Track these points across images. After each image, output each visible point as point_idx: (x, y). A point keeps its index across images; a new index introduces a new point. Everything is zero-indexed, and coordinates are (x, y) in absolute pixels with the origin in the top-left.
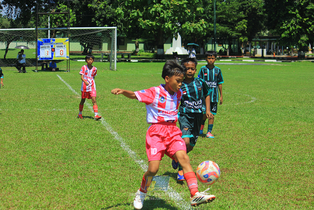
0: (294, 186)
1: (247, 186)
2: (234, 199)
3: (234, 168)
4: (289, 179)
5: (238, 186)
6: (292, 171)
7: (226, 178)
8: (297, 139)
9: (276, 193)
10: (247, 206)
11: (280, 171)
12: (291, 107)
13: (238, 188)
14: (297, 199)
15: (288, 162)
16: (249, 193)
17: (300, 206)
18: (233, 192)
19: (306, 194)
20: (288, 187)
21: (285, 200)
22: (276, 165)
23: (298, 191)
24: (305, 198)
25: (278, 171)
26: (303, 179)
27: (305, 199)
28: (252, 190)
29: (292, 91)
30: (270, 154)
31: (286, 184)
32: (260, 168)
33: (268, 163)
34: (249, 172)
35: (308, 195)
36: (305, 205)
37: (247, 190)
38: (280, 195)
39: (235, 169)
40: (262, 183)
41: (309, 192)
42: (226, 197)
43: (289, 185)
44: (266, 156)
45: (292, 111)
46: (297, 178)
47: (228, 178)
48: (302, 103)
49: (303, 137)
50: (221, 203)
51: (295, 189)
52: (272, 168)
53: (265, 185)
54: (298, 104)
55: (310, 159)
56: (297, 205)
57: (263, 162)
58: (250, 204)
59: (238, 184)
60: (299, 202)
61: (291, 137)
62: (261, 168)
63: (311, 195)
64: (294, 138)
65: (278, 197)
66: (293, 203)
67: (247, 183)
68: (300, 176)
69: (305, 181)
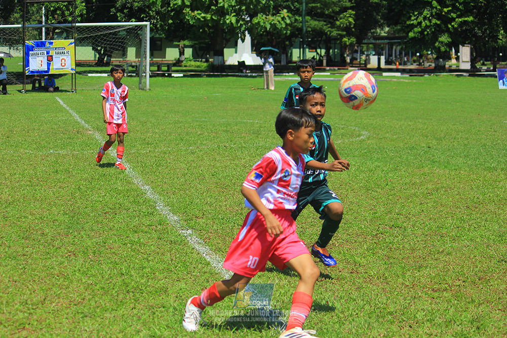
0: (428, 270)
1: (355, 269)
2: (334, 289)
3: (334, 241)
4: (420, 258)
5: (341, 269)
6: (425, 245)
8: (434, 196)
9: (400, 280)
10: (355, 300)
11: (407, 246)
12: (424, 147)
13: (341, 273)
14: (433, 290)
15: (420, 232)
16: (358, 281)
17: (438, 301)
18: (333, 279)
19: (447, 282)
20: (419, 271)
21: (414, 291)
22: (400, 237)
23: (435, 276)
24: (446, 288)
25: (403, 247)
26: (442, 258)
27: (445, 290)
28: (363, 276)
29: (426, 121)
30: (391, 220)
31: (415, 266)
32: (374, 241)
33: (387, 233)
34: (358, 248)
35: (450, 282)
36: (446, 299)
37: (354, 275)
38: (407, 283)
39: (336, 243)
40: (378, 265)
41: (451, 278)
42: (322, 286)
43: (420, 267)
44: (384, 222)
45: (426, 152)
46: (433, 257)
48: (442, 140)
49: (442, 192)
51: (430, 274)
52: (394, 241)
53: (383, 267)
54: (434, 142)
55: (453, 226)
56: (434, 298)
57: (380, 232)
58: (360, 297)
60: (436, 294)
61: (423, 193)
62: (377, 241)
63: (454, 284)
64: (428, 195)
65: (404, 286)
66: (427, 296)
67: (355, 265)
68: (438, 253)
69: (446, 262)
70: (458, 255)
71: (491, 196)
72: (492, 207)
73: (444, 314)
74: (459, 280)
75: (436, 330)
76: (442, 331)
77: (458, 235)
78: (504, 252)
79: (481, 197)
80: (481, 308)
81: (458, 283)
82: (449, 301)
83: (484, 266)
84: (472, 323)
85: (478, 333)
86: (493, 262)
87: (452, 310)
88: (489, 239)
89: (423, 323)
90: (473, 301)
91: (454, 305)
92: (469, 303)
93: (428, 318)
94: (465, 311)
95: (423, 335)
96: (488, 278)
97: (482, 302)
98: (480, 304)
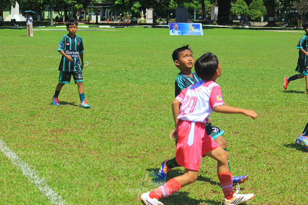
0: (125, 145)
1: (81, 145)
2: (68, 157)
3: (68, 128)
4: (120, 138)
5: (72, 145)
6: (123, 130)
7: (60, 138)
8: (129, 100)
10: (80, 164)
11: (112, 130)
12: (123, 70)
13: (72, 148)
14: (128, 157)
15: (120, 122)
16: (83, 152)
17: (131, 164)
18: (68, 151)
19: (137, 152)
20: (119, 146)
21: (117, 158)
22: (108, 125)
23: (129, 149)
24: (136, 155)
25: (110, 131)
26: (134, 137)
27: (136, 157)
28: (85, 149)
29: (125, 55)
30: (102, 115)
31: (118, 143)
32: (93, 128)
33: (100, 123)
34: (82, 132)
35: (139, 152)
36: (136, 162)
37: (80, 148)
38: (112, 153)
39: (69, 129)
40: (95, 142)
41: (139, 150)
42: (61, 155)
43: (121, 143)
44: (98, 116)
45: (124, 74)
46: (128, 137)
47: (63, 138)
48: (134, 66)
49: (134, 98)
50: (55, 161)
51: (126, 147)
52: (105, 128)
53: (98, 144)
54: (130, 67)
55: (141, 119)
56: (129, 162)
57: (96, 122)
58: (84, 162)
59: (72, 143)
60: (130, 160)
61: (123, 98)
62: (94, 128)
63: (141, 153)
64: (126, 99)
65: (110, 155)
67: (81, 143)
68: (131, 135)
69: (136, 140)
70: (144, 136)
71: (164, 100)
72: (164, 107)
73: (135, 171)
74: (144, 151)
75: (130, 181)
76: (134, 182)
77: (144, 123)
79: (158, 101)
81: (143, 153)
82: (138, 164)
83: (159, 142)
86: (165, 140)
87: (140, 169)
88: (162, 126)
89: (122, 177)
90: (153, 164)
91: (141, 166)
92: (150, 164)
93: (125, 174)
95: (122, 185)
96: (162, 150)
97: (158, 164)
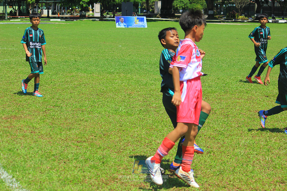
0: (74, 130)
1: (33, 131)
2: (21, 142)
3: (21, 115)
4: (70, 123)
5: (25, 131)
6: (73, 116)
7: (14, 124)
8: (78, 88)
9: (59, 136)
10: (33, 148)
11: (62, 117)
12: (73, 61)
13: (25, 133)
14: (77, 142)
15: (70, 109)
16: (35, 137)
17: (80, 148)
18: (21, 136)
19: (85, 137)
20: (69, 131)
21: (67, 142)
22: (59, 112)
23: (79, 134)
24: (85, 140)
25: (61, 117)
26: (83, 123)
27: (85, 141)
28: (37, 135)
29: (74, 46)
30: (53, 102)
31: (68, 128)
32: (44, 114)
33: (51, 110)
34: (35, 119)
35: (87, 137)
36: (85, 146)
37: (33, 134)
38: (63, 138)
39: (23, 116)
40: (46, 128)
41: (88, 135)
42: (15, 141)
43: (70, 129)
44: (50, 104)
45: (74, 64)
46: (77, 123)
47: (16, 124)
48: (83, 57)
49: (83, 86)
50: (10, 146)
51: (76, 133)
52: (55, 114)
53: (49, 129)
54: (79, 58)
55: (89, 106)
56: (78, 146)
57: (47, 109)
58: (36, 147)
59: (25, 129)
60: (79, 144)
61: (72, 87)
62: (46, 115)
63: (90, 138)
64: (75, 88)
65: (61, 140)
66: (74, 145)
67: (33, 128)
68: (80, 121)
69: (85, 126)
70: (92, 122)
71: (111, 88)
72: (111, 94)
73: (84, 155)
74: (92, 136)
75: (79, 164)
76: (83, 165)
77: (92, 110)
78: (118, 119)
79: (105, 89)
80: (105, 151)
81: (92, 137)
82: (86, 148)
83: (106, 127)
84: (100, 160)
85: (104, 165)
86: (111, 126)
87: (88, 153)
88: (109, 112)
89: (72, 160)
90: (100, 148)
91: (89, 150)
92: (98, 148)
93: (75, 157)
94: (96, 153)
95: (72, 167)
96: (109, 134)
97: (105, 148)
98: (104, 149)
